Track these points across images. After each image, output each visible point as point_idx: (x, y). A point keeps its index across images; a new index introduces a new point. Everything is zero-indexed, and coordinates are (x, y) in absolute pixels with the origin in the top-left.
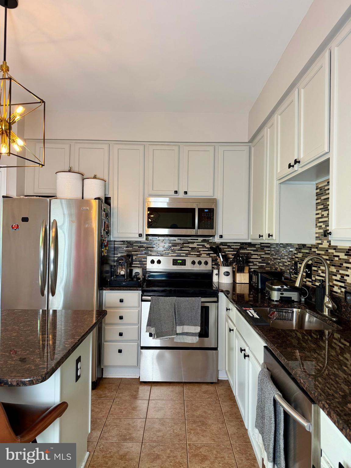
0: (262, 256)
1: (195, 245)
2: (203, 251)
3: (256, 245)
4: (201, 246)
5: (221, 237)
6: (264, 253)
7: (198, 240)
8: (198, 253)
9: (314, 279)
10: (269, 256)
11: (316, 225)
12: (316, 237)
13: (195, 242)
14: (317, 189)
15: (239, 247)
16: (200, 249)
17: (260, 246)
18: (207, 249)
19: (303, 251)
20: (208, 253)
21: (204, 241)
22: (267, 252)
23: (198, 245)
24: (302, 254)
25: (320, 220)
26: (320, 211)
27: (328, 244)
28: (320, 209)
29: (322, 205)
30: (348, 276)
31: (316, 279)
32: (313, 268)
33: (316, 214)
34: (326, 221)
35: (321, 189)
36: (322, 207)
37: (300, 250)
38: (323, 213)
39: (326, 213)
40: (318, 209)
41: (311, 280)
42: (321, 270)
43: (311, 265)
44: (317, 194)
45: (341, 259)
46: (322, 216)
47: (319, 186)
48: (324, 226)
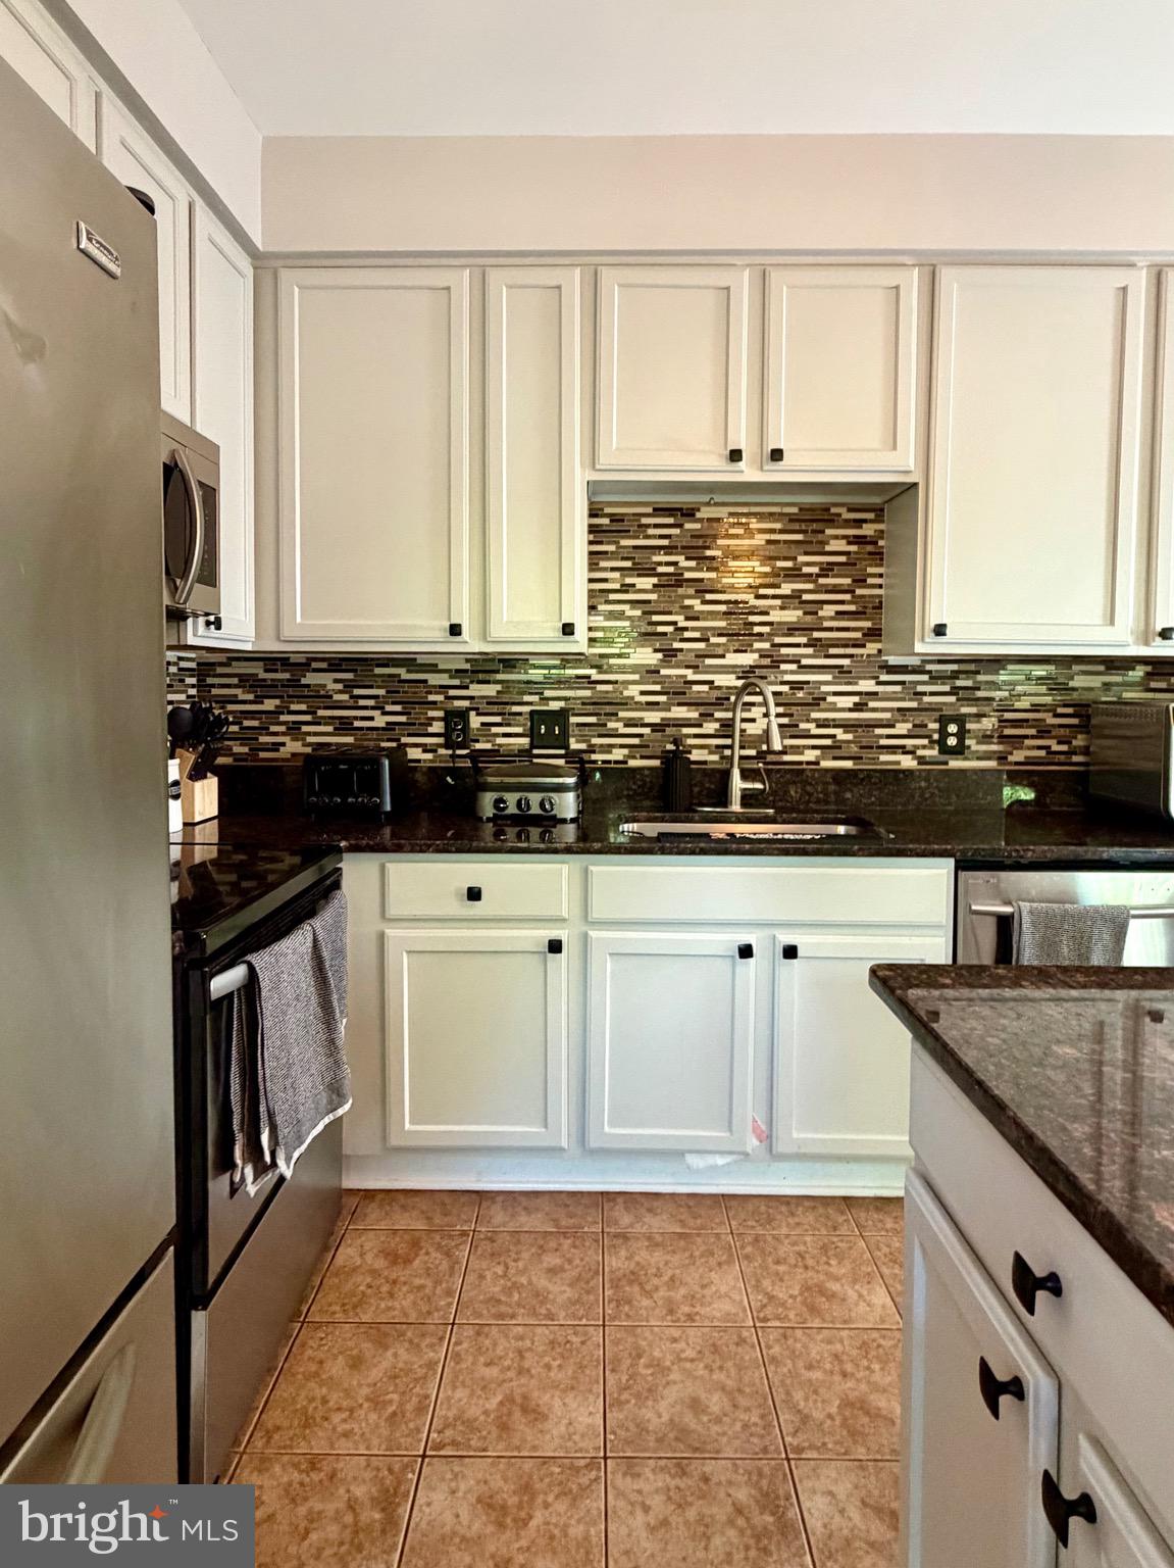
9: (574, 745)
11: (592, 607)
14: (592, 515)
19: (500, 677)
24: (499, 687)
25: (612, 597)
26: (616, 575)
27: (660, 655)
28: (613, 569)
29: (624, 559)
30: (753, 720)
31: (590, 746)
32: (573, 720)
33: (591, 581)
34: (649, 602)
35: (616, 519)
36: (628, 564)
37: (481, 676)
38: (628, 581)
39: (647, 583)
40: (605, 569)
41: (562, 752)
42: (618, 720)
43: (563, 714)
44: (592, 529)
45: (719, 688)
46: (626, 588)
47: (608, 510)
48: (638, 613)
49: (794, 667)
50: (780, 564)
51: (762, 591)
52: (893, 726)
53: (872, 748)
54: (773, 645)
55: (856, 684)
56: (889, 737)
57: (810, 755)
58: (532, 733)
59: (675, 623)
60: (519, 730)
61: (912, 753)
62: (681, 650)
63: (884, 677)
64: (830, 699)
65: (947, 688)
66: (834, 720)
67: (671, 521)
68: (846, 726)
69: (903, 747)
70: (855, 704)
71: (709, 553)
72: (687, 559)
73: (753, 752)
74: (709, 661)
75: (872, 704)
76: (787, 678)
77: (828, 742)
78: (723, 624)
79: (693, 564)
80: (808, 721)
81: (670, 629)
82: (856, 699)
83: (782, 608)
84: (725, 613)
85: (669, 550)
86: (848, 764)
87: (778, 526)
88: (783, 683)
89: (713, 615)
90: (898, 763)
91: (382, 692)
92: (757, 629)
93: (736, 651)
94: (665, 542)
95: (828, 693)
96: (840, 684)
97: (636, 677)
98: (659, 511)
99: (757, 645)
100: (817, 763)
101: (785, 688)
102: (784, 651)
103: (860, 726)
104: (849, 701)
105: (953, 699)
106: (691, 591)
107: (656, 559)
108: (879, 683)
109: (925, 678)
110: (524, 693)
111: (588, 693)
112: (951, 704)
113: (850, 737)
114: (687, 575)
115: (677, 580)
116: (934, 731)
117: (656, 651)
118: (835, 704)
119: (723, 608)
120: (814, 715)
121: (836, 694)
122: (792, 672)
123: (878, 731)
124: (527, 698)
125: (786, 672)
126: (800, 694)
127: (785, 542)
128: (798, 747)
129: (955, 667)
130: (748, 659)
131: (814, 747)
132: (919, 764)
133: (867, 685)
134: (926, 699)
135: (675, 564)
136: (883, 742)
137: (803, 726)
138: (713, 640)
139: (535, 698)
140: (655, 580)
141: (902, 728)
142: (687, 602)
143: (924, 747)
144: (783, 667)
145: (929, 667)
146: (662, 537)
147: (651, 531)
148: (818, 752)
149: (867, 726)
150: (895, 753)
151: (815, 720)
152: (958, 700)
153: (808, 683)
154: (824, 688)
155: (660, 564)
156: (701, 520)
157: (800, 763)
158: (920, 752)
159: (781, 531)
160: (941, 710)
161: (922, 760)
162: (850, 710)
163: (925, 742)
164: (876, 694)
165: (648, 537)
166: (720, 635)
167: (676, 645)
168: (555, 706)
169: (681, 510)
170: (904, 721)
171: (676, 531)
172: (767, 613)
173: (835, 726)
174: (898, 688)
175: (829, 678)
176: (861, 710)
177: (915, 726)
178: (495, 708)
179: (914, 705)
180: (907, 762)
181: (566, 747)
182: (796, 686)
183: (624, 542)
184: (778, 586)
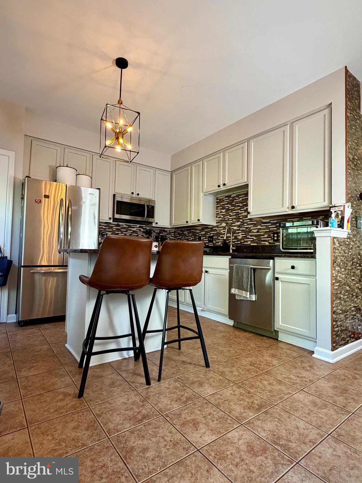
0: (170, 238)
1: (135, 229)
2: (140, 233)
4: (139, 230)
5: (157, 223)
6: (171, 236)
7: (137, 226)
8: (137, 234)
9: (214, 242)
10: (173, 238)
11: (217, 216)
12: (216, 222)
13: (135, 227)
14: (217, 200)
15: (159, 232)
16: (138, 232)
17: (169, 232)
18: (142, 232)
19: (205, 230)
21: (140, 227)
23: (136, 229)
24: (205, 232)
25: (219, 214)
26: (220, 210)
27: (226, 224)
28: (220, 209)
29: (221, 207)
30: (239, 236)
31: (216, 242)
32: (214, 237)
33: (217, 212)
34: (224, 214)
35: (220, 200)
36: (221, 208)
37: (203, 230)
38: (222, 211)
39: (224, 211)
40: (218, 209)
41: (212, 243)
42: (220, 237)
43: (213, 236)
44: (217, 202)
45: (234, 230)
46: (221, 212)
47: (219, 198)
48: (223, 217)
49: (246, 224)
50: (244, 203)
51: (241, 209)
52: (264, 236)
53: (260, 240)
54: (243, 220)
55: (257, 227)
56: (263, 238)
57: (249, 243)
58: (209, 240)
59: (228, 218)
60: (207, 239)
61: (268, 241)
62: (229, 223)
63: (262, 225)
64: (253, 230)
65: (275, 226)
66: (253, 235)
67: (227, 198)
68: (255, 236)
69: (266, 240)
70: (257, 231)
71: (233, 203)
72: (230, 205)
73: (240, 242)
74: (233, 225)
75: (260, 231)
76: (245, 227)
77: (252, 240)
78: (235, 217)
79: (230, 206)
80: (249, 235)
81: (227, 219)
82: (257, 230)
83: (244, 212)
84: (235, 215)
85: (227, 204)
86: (255, 244)
87: (244, 196)
88: (245, 228)
89: (233, 215)
90: (265, 244)
91: (191, 234)
92: (240, 217)
93: (237, 222)
94: (227, 203)
95: (252, 229)
96: (254, 227)
97: (222, 229)
98: (226, 197)
99: (240, 220)
100: (250, 244)
101: (245, 229)
102: (245, 221)
103: (258, 236)
105: (276, 229)
106: (230, 211)
107: (225, 206)
108: (261, 226)
109: (270, 224)
110: (208, 233)
111: (216, 232)
112: (276, 230)
113: (256, 238)
114: (230, 208)
115: (228, 210)
116: (272, 236)
117: (225, 223)
118: (253, 231)
119: (235, 214)
120: (250, 234)
121: (254, 229)
122: (246, 225)
123: (261, 237)
124: (208, 234)
125: (245, 225)
126: (247, 230)
127: (245, 199)
128: (247, 241)
129: (276, 221)
130: (239, 223)
131: (250, 241)
132: (269, 244)
133: (259, 227)
134: (271, 229)
135: (228, 206)
136: (262, 239)
137: (248, 236)
138: (234, 220)
139: (209, 234)
140: (225, 210)
141: (266, 236)
142: (230, 213)
143: (270, 240)
144: (245, 224)
145: (271, 222)
146: (226, 202)
147: (225, 201)
148: (250, 242)
149: (259, 236)
150: (264, 242)
151: (250, 235)
152: (277, 228)
153: (249, 227)
154: (252, 228)
155: (226, 207)
156: (232, 197)
157: (247, 244)
158: (269, 241)
159: (244, 197)
160: (273, 231)
161: (270, 243)
162: (256, 232)
163: (270, 239)
164: (261, 228)
165: (224, 202)
166: (235, 219)
167: (228, 222)
168: (212, 235)
169: (229, 196)
170: (266, 234)
171: (228, 200)
172: (242, 214)
173: (254, 236)
174: (265, 227)
175: (252, 226)
176: (258, 232)
177: (268, 235)
178: (204, 236)
179: (268, 230)
180: (267, 243)
181: (213, 242)
182: (247, 228)
183: (221, 204)
184: (244, 208)
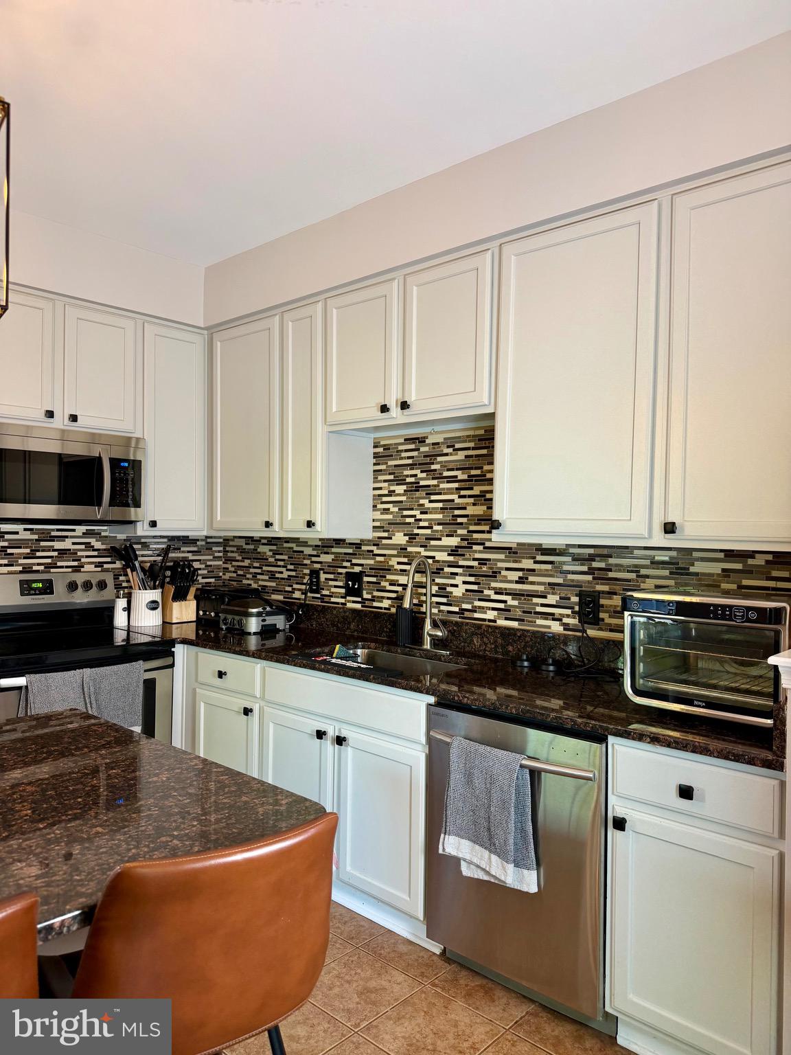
0: (209, 563)
1: (67, 544)
2: (87, 557)
3: (198, 540)
4: (83, 547)
5: (153, 524)
6: (211, 557)
7: (74, 530)
8: (75, 564)
9: (366, 596)
10: (221, 563)
11: (375, 506)
12: (374, 527)
13: (67, 537)
14: (375, 447)
15: (164, 546)
16: (79, 554)
17: (203, 543)
18: (95, 553)
19: (334, 550)
20: (99, 563)
21: (87, 534)
22: (217, 554)
23: (74, 544)
24: (333, 557)
25: (385, 499)
26: (386, 485)
27: (407, 538)
28: (385, 481)
29: (390, 474)
30: (456, 586)
31: (373, 597)
32: (366, 579)
33: (375, 489)
34: (401, 502)
35: (386, 448)
36: (391, 477)
37: (325, 550)
38: (392, 488)
39: (400, 489)
40: (380, 481)
41: (359, 599)
42: (387, 581)
43: (361, 574)
44: (376, 456)
45: (438, 561)
46: (391, 493)
47: (382, 443)
48: (396, 509)
49: (480, 548)
50: (473, 472)
51: (463, 493)
52: (545, 597)
53: (530, 613)
54: (469, 532)
55: (520, 562)
56: (543, 605)
57: (491, 615)
58: (346, 587)
59: (414, 516)
60: (341, 584)
61: (560, 620)
62: (418, 535)
63: (539, 558)
64: (504, 573)
65: (585, 568)
66: (506, 589)
67: (412, 446)
68: (515, 595)
69: (553, 614)
70: (520, 578)
71: (433, 467)
72: (422, 472)
73: (456, 609)
74: (433, 543)
75: (531, 579)
76: (477, 556)
77: (501, 606)
78: (440, 516)
79: (424, 475)
80: (489, 589)
81: (411, 520)
82: (520, 574)
83: (474, 504)
84: (441, 509)
85: (412, 466)
86: (515, 624)
87: (472, 445)
88: (475, 559)
89: (434, 511)
90: (549, 627)
91: (285, 557)
92: (459, 520)
93: (447, 536)
94: (410, 461)
95: (502, 569)
96: (509, 562)
97: (395, 552)
98: (409, 440)
99: (460, 532)
100: (495, 621)
101: (475, 564)
102: (475, 536)
103: (523, 595)
104: (515, 576)
105: (589, 578)
106: (423, 494)
107: (406, 473)
108: (536, 562)
109: (569, 559)
110: (343, 561)
111: (372, 562)
112: (589, 582)
113: (515, 603)
114: (422, 483)
115: (416, 487)
116: (575, 603)
117: (405, 535)
118: (505, 577)
119: (440, 505)
120: (493, 585)
121: (507, 569)
122: (480, 552)
123: (535, 600)
124: (345, 564)
125: (476, 551)
126: (485, 568)
127: (477, 456)
128: (483, 608)
129: (591, 551)
130: (454, 541)
131: (494, 609)
132: (565, 629)
133: (527, 564)
134: (570, 577)
135: (415, 476)
136: (539, 609)
137: (486, 592)
138: (436, 528)
139: (348, 564)
140: (404, 487)
141: (552, 599)
142: (422, 502)
143: (568, 616)
144: (475, 548)
145: (572, 550)
146: (409, 458)
147: (404, 455)
148: (495, 613)
149: (528, 595)
150: (546, 619)
151: (494, 589)
152: (594, 578)
153: (489, 560)
154: (500, 565)
155: (407, 476)
156: (428, 445)
157: (484, 620)
158: (565, 620)
159: (474, 449)
160: (581, 587)
161: (566, 627)
162: (517, 582)
163: (569, 612)
164: (534, 570)
165: (402, 458)
166: (439, 524)
167: (416, 531)
168: (357, 569)
169: (418, 438)
170: (553, 594)
171: (415, 454)
172: (465, 508)
173: (507, 594)
174: (549, 567)
175: (502, 556)
176: (523, 583)
177: (560, 598)
178: (331, 570)
179: (560, 581)
180: (556, 627)
181: (360, 595)
182: (483, 562)
183: (391, 463)
184: (471, 489)
